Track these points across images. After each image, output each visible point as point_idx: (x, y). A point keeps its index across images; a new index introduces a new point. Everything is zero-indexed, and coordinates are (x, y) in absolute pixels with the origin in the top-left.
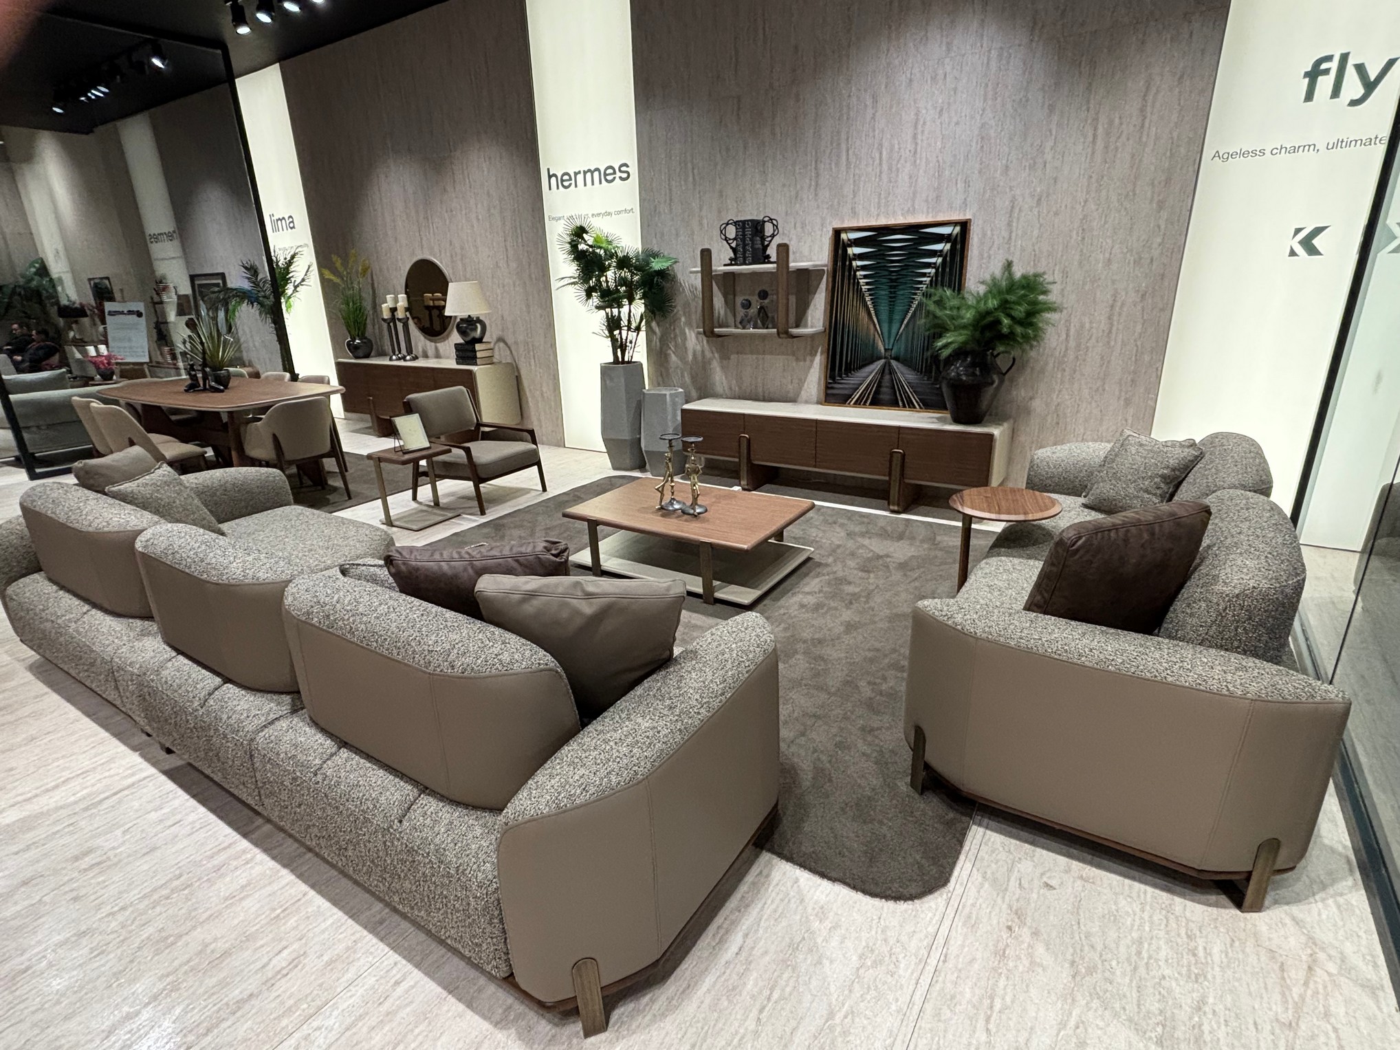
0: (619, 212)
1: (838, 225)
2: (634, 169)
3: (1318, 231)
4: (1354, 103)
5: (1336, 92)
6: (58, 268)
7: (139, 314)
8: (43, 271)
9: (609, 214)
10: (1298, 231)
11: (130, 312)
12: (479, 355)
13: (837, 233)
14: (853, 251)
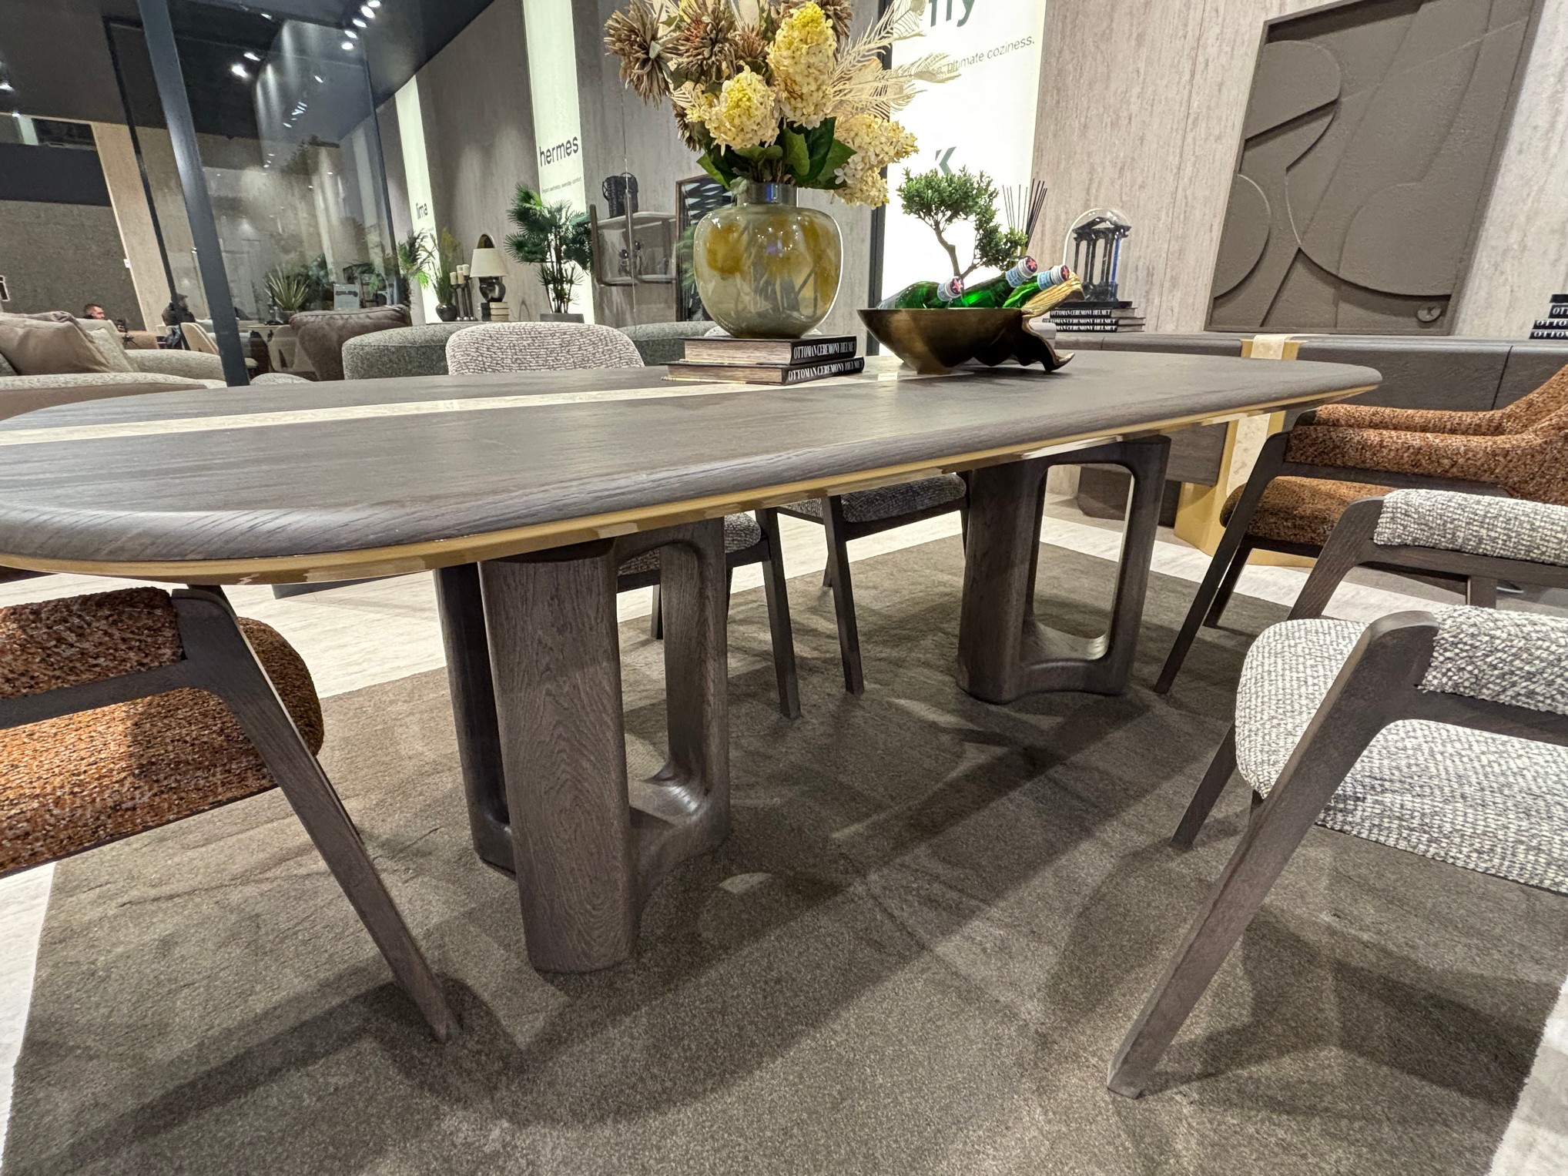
0: (574, 181)
1: (680, 178)
2: (579, 142)
3: (950, 152)
4: (961, 23)
5: (949, 17)
6: (329, 260)
7: (355, 294)
8: (323, 265)
9: (569, 183)
10: (938, 153)
11: (350, 293)
12: (493, 312)
13: (680, 184)
14: (690, 201)
